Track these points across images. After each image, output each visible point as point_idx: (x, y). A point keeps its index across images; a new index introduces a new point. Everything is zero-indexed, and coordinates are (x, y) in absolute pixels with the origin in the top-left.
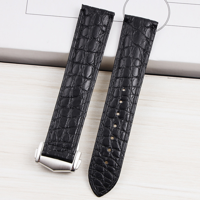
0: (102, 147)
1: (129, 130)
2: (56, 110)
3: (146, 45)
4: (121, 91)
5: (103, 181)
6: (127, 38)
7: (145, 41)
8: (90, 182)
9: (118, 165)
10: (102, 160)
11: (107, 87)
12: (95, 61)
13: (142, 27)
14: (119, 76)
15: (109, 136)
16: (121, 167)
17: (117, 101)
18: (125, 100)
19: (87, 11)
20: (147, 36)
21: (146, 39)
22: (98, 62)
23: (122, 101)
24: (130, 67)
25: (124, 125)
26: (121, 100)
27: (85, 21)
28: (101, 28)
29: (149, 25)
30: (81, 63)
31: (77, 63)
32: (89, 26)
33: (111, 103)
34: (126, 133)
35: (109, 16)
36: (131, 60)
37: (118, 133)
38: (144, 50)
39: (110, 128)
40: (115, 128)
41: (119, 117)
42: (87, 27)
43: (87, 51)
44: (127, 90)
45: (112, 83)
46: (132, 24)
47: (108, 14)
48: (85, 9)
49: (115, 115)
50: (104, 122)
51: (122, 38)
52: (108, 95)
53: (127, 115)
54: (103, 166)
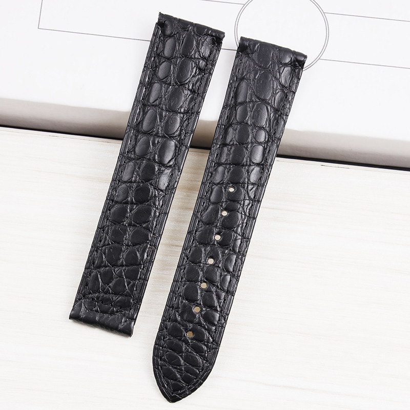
0: (182, 302)
1: (239, 270)
2: (101, 228)
3: (281, 100)
4: (225, 191)
5: (182, 370)
6: (244, 85)
7: (278, 92)
8: (154, 371)
9: (213, 341)
10: (182, 328)
11: (199, 181)
12: (181, 130)
13: (274, 63)
14: (223, 161)
15: (197, 281)
16: (220, 344)
17: (216, 212)
18: (233, 210)
19: (169, 27)
20: (283, 82)
21: (281, 89)
22: (188, 133)
23: (228, 212)
24: (246, 144)
25: (229, 259)
26: (225, 209)
27: (164, 47)
28: (196, 63)
29: (288, 60)
30: (154, 133)
31: (145, 133)
32: (173, 58)
33: (205, 215)
34: (233, 276)
35: (214, 39)
36: (250, 129)
37: (216, 275)
38: (276, 110)
39: (201, 265)
40: (211, 265)
41: (219, 243)
42: (168, 59)
43: (167, 111)
44: (237, 190)
45: (208, 175)
46: (255, 56)
47: (212, 36)
48: (164, 22)
49: (211, 239)
50: (190, 252)
51: (233, 85)
52: (200, 198)
53: (236, 240)
54: (183, 341)
